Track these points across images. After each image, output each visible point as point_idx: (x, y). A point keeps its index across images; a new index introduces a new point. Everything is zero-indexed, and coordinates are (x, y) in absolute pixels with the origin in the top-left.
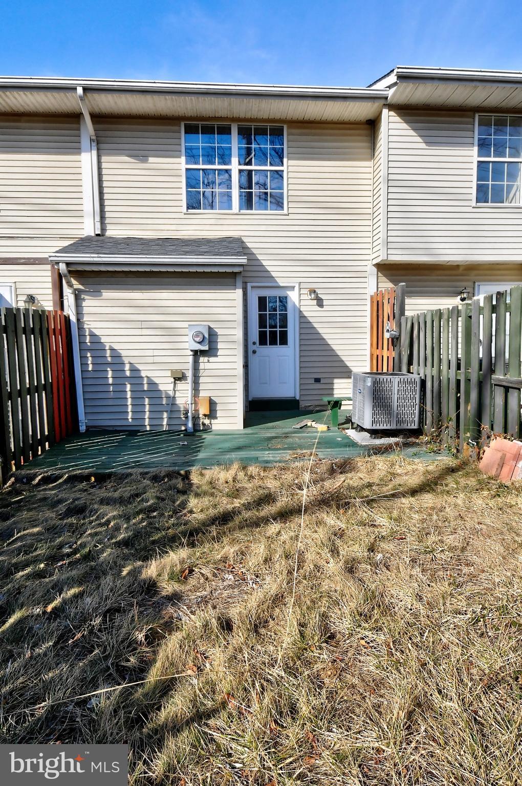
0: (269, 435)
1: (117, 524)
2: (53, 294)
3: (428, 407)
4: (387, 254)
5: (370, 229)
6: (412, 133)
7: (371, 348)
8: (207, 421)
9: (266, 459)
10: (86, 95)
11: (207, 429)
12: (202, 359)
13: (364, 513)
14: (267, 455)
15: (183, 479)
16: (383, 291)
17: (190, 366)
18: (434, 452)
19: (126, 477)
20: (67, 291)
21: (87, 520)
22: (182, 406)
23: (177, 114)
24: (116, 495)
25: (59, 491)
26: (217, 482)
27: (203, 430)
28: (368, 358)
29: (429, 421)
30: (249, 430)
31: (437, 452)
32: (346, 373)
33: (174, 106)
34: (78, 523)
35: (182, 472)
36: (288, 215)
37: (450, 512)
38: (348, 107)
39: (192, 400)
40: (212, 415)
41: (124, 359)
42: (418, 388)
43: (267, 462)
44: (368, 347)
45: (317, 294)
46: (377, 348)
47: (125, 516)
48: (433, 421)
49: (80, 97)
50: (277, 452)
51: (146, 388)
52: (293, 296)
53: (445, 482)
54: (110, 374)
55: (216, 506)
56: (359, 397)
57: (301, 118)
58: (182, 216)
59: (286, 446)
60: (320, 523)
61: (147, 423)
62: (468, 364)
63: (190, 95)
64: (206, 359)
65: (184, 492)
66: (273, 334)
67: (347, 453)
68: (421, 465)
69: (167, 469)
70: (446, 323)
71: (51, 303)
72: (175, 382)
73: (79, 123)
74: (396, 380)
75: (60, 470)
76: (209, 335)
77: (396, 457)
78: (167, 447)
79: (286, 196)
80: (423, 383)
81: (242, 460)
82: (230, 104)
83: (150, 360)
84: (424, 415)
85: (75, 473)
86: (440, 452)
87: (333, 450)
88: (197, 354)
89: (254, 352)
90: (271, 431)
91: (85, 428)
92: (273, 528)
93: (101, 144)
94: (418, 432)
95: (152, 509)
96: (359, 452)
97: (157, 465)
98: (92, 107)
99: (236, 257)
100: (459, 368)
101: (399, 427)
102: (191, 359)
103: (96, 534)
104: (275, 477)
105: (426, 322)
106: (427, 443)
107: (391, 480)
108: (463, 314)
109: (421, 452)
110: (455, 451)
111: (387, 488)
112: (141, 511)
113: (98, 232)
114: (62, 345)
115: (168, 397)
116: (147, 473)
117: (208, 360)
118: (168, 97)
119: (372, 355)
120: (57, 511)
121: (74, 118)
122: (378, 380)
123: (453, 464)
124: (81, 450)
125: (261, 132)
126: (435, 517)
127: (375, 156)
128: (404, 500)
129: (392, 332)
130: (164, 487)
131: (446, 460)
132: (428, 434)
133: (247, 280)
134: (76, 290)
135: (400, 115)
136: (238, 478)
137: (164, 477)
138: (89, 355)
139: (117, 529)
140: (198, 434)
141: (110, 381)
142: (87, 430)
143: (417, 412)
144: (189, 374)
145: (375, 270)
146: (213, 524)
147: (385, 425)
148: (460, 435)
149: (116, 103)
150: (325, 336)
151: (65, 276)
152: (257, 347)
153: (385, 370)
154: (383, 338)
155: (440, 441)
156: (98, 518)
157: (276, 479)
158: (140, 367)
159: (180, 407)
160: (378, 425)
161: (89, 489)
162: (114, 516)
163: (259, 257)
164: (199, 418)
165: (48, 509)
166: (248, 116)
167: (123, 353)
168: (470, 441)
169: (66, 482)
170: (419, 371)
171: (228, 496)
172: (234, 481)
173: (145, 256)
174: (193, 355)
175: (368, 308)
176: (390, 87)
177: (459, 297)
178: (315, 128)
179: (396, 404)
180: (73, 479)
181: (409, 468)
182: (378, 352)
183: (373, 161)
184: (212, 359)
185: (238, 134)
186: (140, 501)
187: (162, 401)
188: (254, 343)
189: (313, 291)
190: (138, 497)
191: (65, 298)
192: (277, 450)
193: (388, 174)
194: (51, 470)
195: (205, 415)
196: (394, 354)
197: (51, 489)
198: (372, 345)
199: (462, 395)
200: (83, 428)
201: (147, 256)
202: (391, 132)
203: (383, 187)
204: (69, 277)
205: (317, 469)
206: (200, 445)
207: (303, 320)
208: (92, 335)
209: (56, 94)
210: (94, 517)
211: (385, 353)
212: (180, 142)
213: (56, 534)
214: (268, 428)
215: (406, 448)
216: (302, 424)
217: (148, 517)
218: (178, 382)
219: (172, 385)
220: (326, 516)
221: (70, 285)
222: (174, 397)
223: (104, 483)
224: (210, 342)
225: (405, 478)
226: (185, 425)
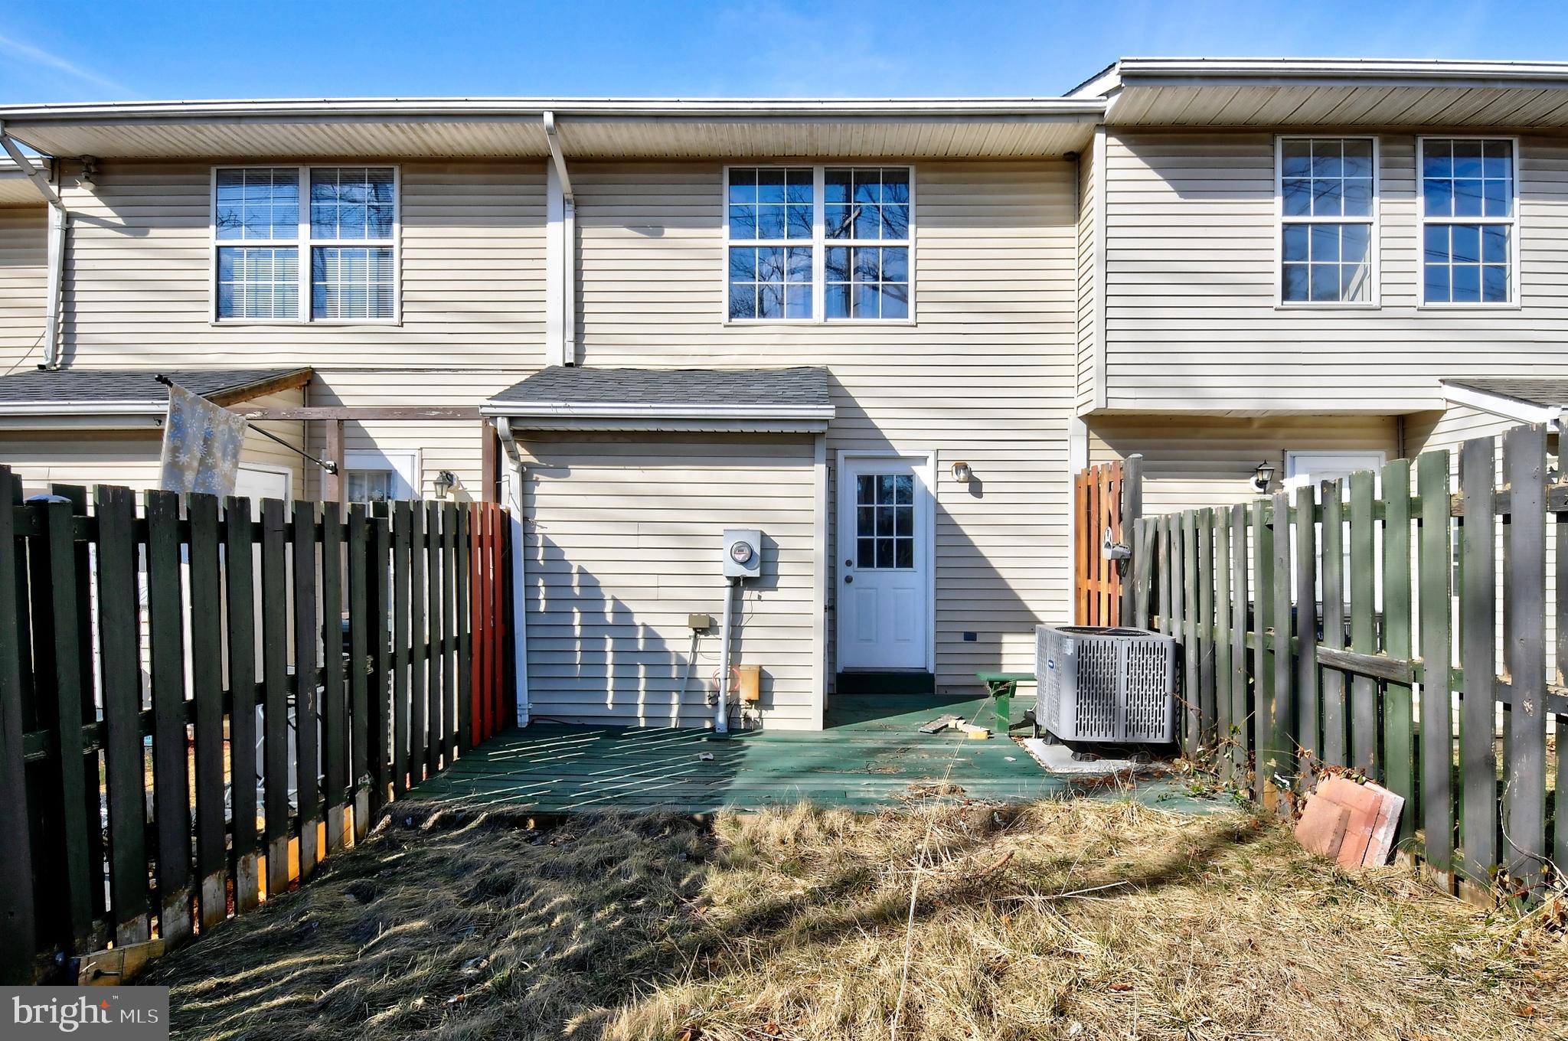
0: (871, 744)
1: (568, 920)
2: (484, 471)
3: (1191, 701)
4: (1107, 398)
5: (1073, 350)
6: (1152, 174)
7: (1076, 575)
8: (753, 713)
9: (862, 795)
10: (559, 125)
11: (752, 729)
12: (747, 594)
13: (1048, 926)
14: (864, 788)
15: (700, 832)
16: (1100, 467)
17: (725, 607)
18: (1203, 795)
19: (593, 823)
20: (509, 468)
21: (513, 909)
22: (706, 682)
23: (716, 153)
24: (572, 859)
25: (469, 846)
26: (763, 840)
27: (745, 730)
28: (1071, 595)
29: (1193, 728)
30: (833, 734)
31: (1209, 796)
32: (1026, 622)
33: (711, 139)
34: (496, 915)
35: (698, 817)
36: (916, 326)
37: (1228, 934)
38: (1029, 132)
39: (727, 671)
40: (763, 700)
41: (603, 590)
42: (1169, 663)
43: (864, 802)
44: (1070, 573)
45: (971, 472)
46: (1089, 577)
47: (584, 905)
48: (1200, 730)
49: (549, 129)
50: (884, 782)
51: (641, 646)
52: (924, 475)
53: (1222, 864)
54: (577, 619)
55: (758, 891)
56: (1050, 676)
57: (941, 153)
58: (721, 329)
59: (903, 770)
60: (959, 942)
61: (640, 714)
62: (1269, 621)
63: (741, 120)
64: (755, 594)
65: (698, 859)
66: (885, 546)
67: (1022, 789)
68: (1174, 822)
69: (669, 809)
70: (1223, 537)
71: (479, 486)
72: (695, 636)
73: (545, 171)
74: (1123, 643)
75: (473, 802)
76: (761, 549)
77: (1123, 804)
78: (675, 762)
79: (913, 292)
80: (1179, 651)
81: (814, 795)
82: (811, 133)
83: (652, 594)
84: (1183, 718)
85: (500, 810)
86: (1214, 795)
87: (995, 781)
88: (738, 584)
89: (849, 580)
90: (877, 735)
91: (527, 720)
92: (866, 947)
93: (580, 208)
94: (1170, 751)
95: (634, 893)
96: (1045, 788)
97: (652, 800)
98: (570, 145)
99: (815, 407)
100: (1250, 626)
101: (1130, 739)
102: (726, 594)
103: (527, 940)
104: (878, 836)
105: (1183, 531)
106: (1187, 775)
107: (1111, 853)
108: (1255, 519)
109: (1176, 794)
110: (1247, 795)
111: (1102, 870)
112: (614, 896)
113: (570, 359)
114: (494, 565)
115: (682, 665)
116: (632, 816)
117: (760, 597)
118: (702, 125)
119: (1078, 590)
120: (461, 887)
121: (539, 163)
122: (1086, 644)
123: (1240, 824)
124: (517, 763)
125: (867, 178)
126: (1196, 943)
127: (1083, 217)
128: (1132, 900)
129: (1117, 548)
130: (663, 847)
131: (1228, 814)
132: (1191, 756)
133: (837, 444)
134: (523, 464)
135: (1127, 143)
136: (806, 833)
137: (664, 825)
138: (541, 583)
139: (566, 931)
140: (735, 737)
141: (578, 631)
142: (531, 724)
143: (1167, 709)
144: (723, 622)
145: (1083, 426)
146: (749, 930)
147: (1102, 734)
148: (1256, 763)
149: (610, 137)
150: (985, 552)
151: (506, 441)
152: (854, 570)
153: (1104, 623)
154: (1099, 558)
155: (1216, 771)
156: (533, 906)
157: (880, 839)
158: (632, 606)
159: (702, 685)
160: (1088, 733)
161: (524, 844)
162: (563, 904)
163: (861, 403)
164: (738, 705)
165: (446, 883)
166: (844, 152)
167: (603, 581)
168: (1276, 776)
169: (482, 827)
170: (1172, 627)
171: (783, 870)
172: (796, 840)
173: (648, 405)
174: (731, 587)
175: (1070, 498)
176: (1108, 94)
177: (1253, 479)
178: (967, 170)
179: (1124, 692)
180: (497, 822)
181: (1150, 828)
182: (1089, 585)
183: (1077, 225)
184: (766, 595)
185: (826, 183)
186: (614, 874)
187: (670, 672)
188: (849, 563)
189: (961, 466)
190: (611, 866)
191: (503, 479)
192: (886, 778)
193: (1107, 250)
194: (457, 802)
195: (750, 701)
196: (1121, 591)
197: (455, 841)
198: (1077, 570)
199: (1258, 680)
200: (523, 720)
201: (653, 405)
202: (1111, 175)
203: (1098, 272)
204: (512, 442)
205: (961, 823)
206: (737, 761)
207: (944, 521)
208: (549, 546)
209: (508, 125)
210: (527, 903)
211: (1104, 588)
212: (721, 200)
213: (454, 934)
214: (871, 730)
215: (1144, 785)
216: (937, 725)
217: (626, 910)
218: (702, 636)
219: (691, 642)
220: (972, 928)
221: (514, 456)
222: (693, 666)
223: (551, 832)
224: (763, 562)
225: (1138, 849)
226: (713, 719)
